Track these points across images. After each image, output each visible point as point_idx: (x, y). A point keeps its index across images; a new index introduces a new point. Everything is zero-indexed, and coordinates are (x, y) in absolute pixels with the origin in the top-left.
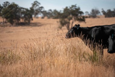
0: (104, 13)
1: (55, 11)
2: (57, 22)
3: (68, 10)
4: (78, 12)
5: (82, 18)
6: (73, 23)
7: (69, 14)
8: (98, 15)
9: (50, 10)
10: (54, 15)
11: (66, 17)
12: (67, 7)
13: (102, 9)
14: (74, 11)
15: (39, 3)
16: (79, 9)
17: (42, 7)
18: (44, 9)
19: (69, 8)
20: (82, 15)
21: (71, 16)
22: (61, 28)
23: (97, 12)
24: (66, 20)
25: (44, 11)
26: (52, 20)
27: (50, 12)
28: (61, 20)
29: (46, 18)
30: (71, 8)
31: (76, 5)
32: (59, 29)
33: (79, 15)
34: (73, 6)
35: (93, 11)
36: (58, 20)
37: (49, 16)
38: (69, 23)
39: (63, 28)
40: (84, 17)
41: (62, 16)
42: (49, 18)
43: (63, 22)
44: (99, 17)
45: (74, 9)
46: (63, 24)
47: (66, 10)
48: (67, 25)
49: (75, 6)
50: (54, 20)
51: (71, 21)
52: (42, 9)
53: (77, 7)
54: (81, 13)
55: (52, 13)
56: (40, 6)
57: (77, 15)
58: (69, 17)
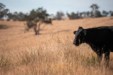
0: (69, 15)
1: (21, 14)
2: (24, 24)
3: (35, 12)
4: (44, 14)
5: (48, 20)
6: (40, 25)
7: (36, 17)
8: (63, 17)
9: (16, 13)
10: (20, 17)
11: (33, 19)
12: (33, 10)
13: (67, 12)
14: (41, 13)
15: (4, 6)
16: (45, 11)
17: (7, 10)
18: (9, 12)
19: (35, 10)
20: (49, 17)
21: (38, 18)
22: (28, 30)
23: (62, 14)
24: (33, 22)
25: (9, 14)
26: (18, 23)
28: (28, 22)
29: (11, 20)
30: (37, 10)
31: (42, 7)
32: (26, 31)
33: (46, 17)
34: (39, 9)
35: (58, 13)
36: (25, 22)
37: (14, 18)
38: (36, 25)
39: (30, 30)
40: (50, 19)
41: (28, 19)
42: (15, 20)
43: (30, 24)
44: (64, 20)
45: (40, 11)
46: (30, 26)
47: (33, 12)
48: (34, 27)
49: (41, 9)
50: (20, 22)
51: (38, 24)
52: (7, 12)
53: (44, 9)
54: (47, 15)
55: (18, 15)
56: (5, 8)
57: (43, 18)
58: (35, 19)
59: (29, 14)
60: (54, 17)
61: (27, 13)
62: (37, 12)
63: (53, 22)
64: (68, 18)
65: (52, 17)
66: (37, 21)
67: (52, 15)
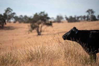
0: (67, 19)
1: (26, 17)
2: (28, 26)
3: (38, 16)
4: (46, 18)
5: (49, 23)
6: (42, 27)
8: (62, 20)
9: (21, 16)
10: (24, 20)
11: (36, 22)
12: (36, 14)
13: (65, 16)
14: (42, 17)
15: (12, 10)
16: (47, 15)
17: (14, 13)
18: (16, 15)
19: (38, 14)
20: (50, 20)
21: (40, 21)
23: (61, 18)
24: (36, 24)
25: (16, 17)
26: (23, 25)
27: (21, 17)
28: (32, 24)
29: (17, 22)
30: (40, 14)
31: (44, 11)
32: (30, 32)
33: (47, 20)
34: (42, 13)
35: (58, 17)
36: (29, 24)
37: (20, 21)
38: (38, 27)
39: (33, 31)
40: (51, 22)
41: (32, 21)
42: (20, 22)
43: (33, 26)
44: (63, 22)
45: (42, 15)
46: (33, 28)
47: (36, 15)
48: (36, 29)
49: (43, 13)
50: (25, 24)
51: (40, 26)
52: (14, 15)
53: (45, 13)
54: (48, 18)
55: (23, 18)
56: (13, 12)
57: (45, 21)
58: (38, 22)
59: (32, 17)
60: (54, 20)
61: (31, 16)
62: (39, 15)
63: (54, 24)
64: (67, 21)
65: (52, 20)
66: (39, 23)
67: (53, 18)
